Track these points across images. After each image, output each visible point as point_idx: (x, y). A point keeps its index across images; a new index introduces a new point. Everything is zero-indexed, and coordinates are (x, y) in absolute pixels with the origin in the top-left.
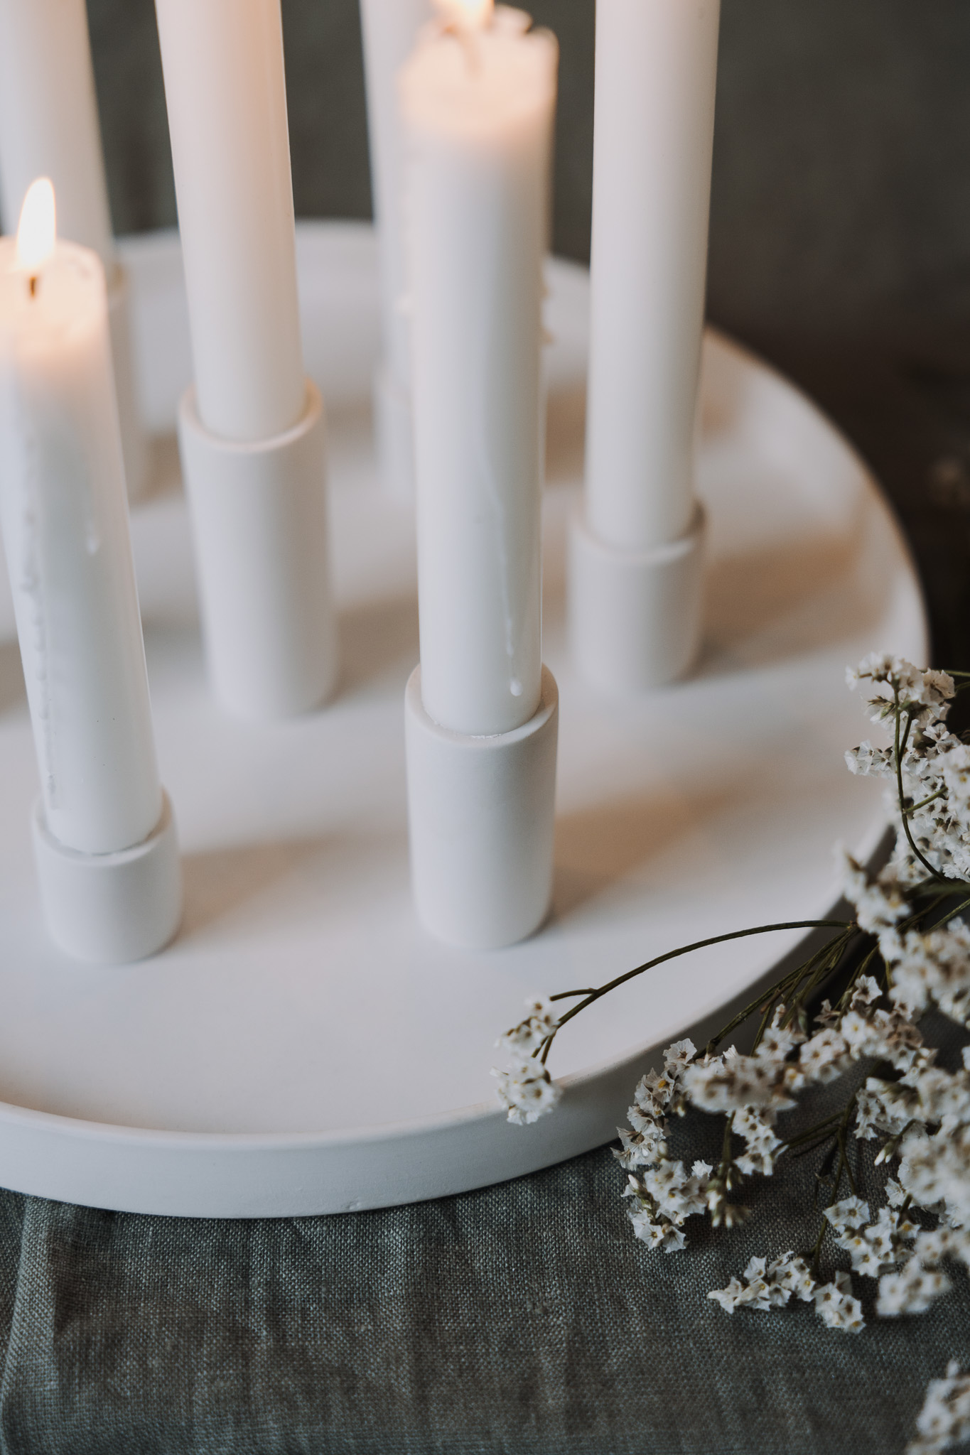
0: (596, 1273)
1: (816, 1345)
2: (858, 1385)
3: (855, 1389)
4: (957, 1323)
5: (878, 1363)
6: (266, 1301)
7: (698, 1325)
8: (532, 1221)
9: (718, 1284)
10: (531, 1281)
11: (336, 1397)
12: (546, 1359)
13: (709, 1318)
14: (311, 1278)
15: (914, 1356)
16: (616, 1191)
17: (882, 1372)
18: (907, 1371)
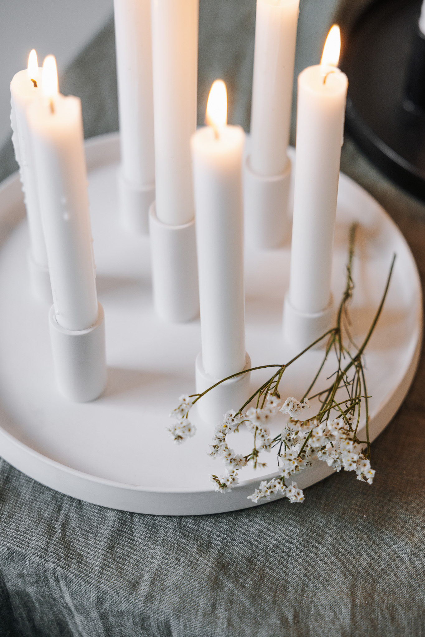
0: (174, 548)
1: (240, 595)
2: (249, 614)
3: (247, 615)
4: (292, 602)
5: (259, 608)
6: (63, 521)
7: (202, 577)
8: (158, 525)
9: (214, 564)
10: (151, 544)
11: (74, 562)
12: (147, 574)
13: (206, 575)
14: (80, 518)
15: (273, 609)
16: (189, 523)
17: (259, 611)
18: (268, 614)
